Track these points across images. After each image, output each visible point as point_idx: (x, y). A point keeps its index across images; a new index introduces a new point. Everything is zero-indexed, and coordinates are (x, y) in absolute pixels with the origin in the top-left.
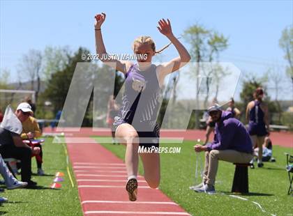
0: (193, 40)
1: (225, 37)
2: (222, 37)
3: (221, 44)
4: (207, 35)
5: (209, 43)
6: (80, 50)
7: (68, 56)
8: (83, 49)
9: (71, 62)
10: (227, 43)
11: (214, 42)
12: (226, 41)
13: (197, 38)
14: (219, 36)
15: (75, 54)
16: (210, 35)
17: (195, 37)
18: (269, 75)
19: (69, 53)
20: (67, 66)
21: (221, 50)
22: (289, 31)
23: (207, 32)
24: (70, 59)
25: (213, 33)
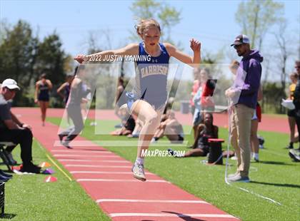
0: (143, 13)
1: (178, 10)
2: (174, 11)
3: (173, 18)
4: (158, 7)
5: (160, 17)
6: (20, 22)
7: (7, 30)
8: (23, 23)
9: (10, 35)
10: (180, 17)
11: (165, 16)
12: (179, 14)
13: (147, 12)
14: (171, 9)
15: (14, 27)
16: (161, 8)
17: (144, 10)
18: (225, 52)
19: (7, 26)
20: (5, 40)
21: (173, 25)
22: (245, 5)
23: (158, 4)
24: (8, 33)
25: (163, 6)
